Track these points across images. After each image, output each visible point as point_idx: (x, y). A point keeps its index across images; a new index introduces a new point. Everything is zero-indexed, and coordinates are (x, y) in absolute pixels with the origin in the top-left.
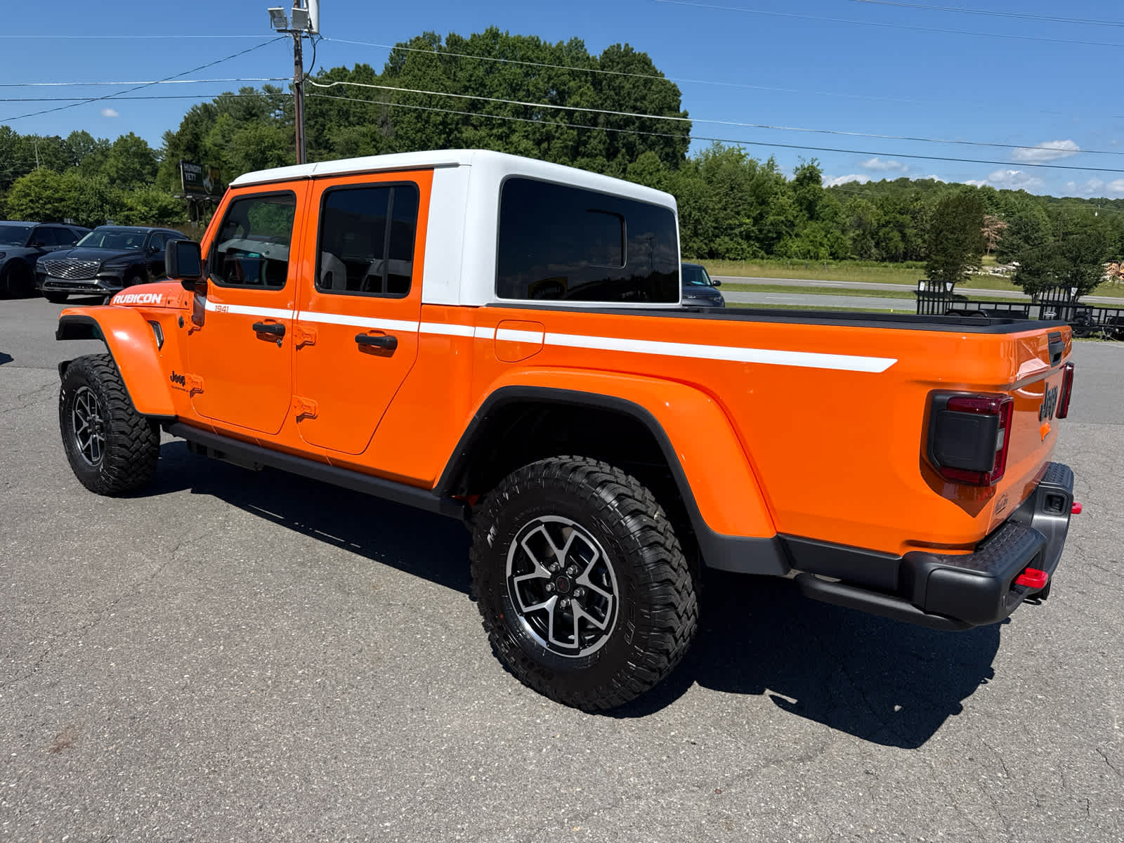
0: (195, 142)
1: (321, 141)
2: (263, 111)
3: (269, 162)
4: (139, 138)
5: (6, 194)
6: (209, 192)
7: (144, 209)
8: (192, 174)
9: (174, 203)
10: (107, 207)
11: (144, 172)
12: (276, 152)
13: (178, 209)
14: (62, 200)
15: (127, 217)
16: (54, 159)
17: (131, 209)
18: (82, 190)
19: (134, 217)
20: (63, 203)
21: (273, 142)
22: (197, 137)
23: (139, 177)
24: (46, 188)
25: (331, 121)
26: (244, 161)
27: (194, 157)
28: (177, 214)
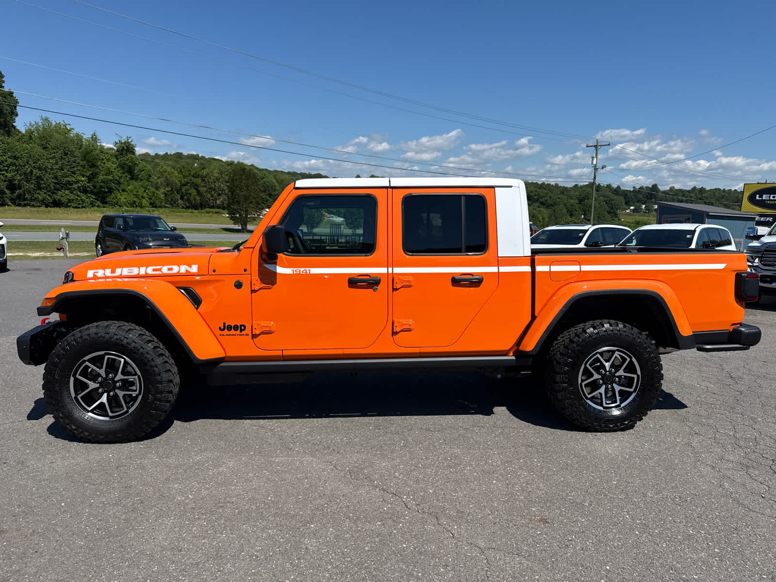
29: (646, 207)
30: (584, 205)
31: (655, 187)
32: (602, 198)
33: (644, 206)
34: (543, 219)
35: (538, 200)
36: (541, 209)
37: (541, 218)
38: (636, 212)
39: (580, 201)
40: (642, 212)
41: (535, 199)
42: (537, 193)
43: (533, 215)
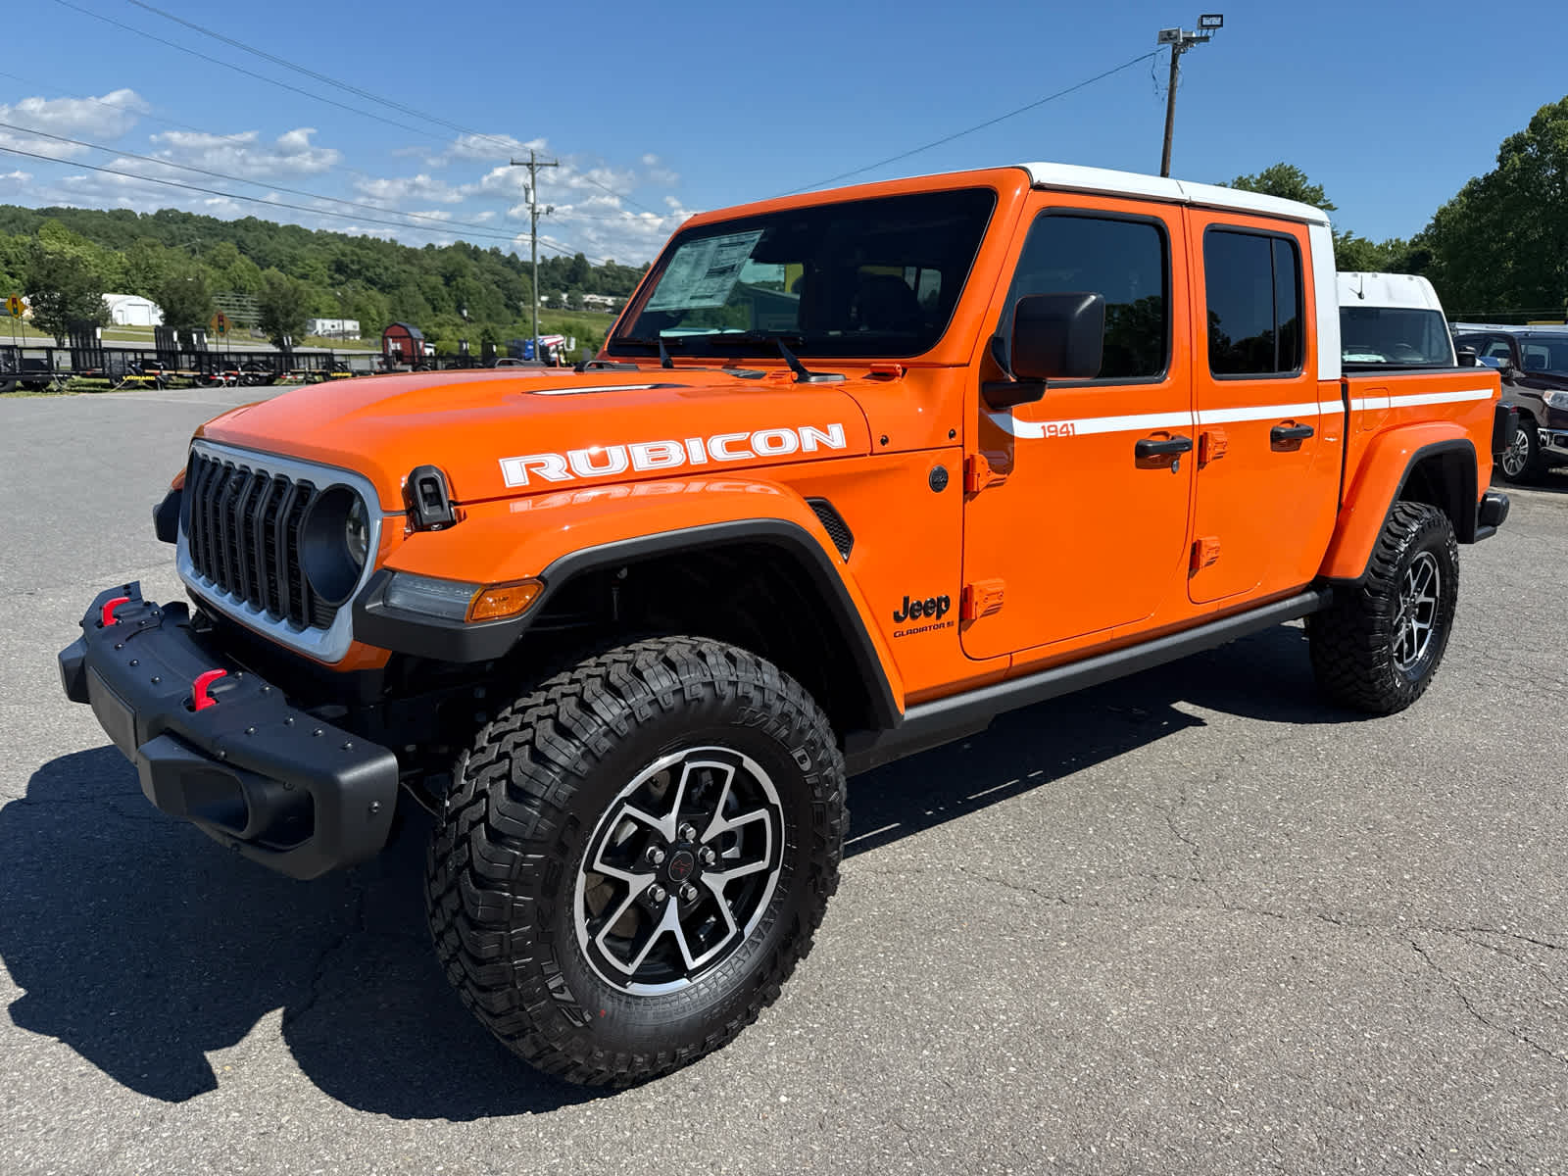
29: (569, 297)
30: (458, 288)
31: (580, 258)
32: (488, 276)
33: (565, 296)
34: (380, 314)
35: (359, 273)
36: (370, 292)
37: (373, 312)
38: (553, 308)
39: (448, 280)
40: (563, 309)
41: (352, 270)
42: (355, 258)
43: (356, 306)
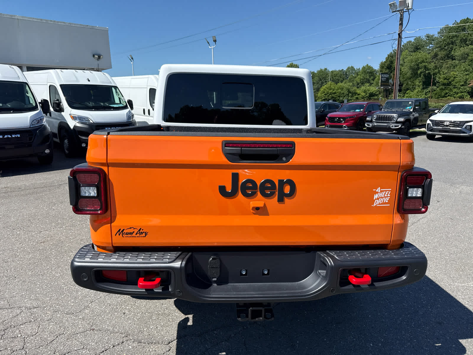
0: (391, 64)
1: (450, 56)
2: (423, 46)
3: (420, 69)
4: (370, 66)
5: (318, 93)
6: (391, 85)
7: (363, 94)
8: (385, 78)
9: (376, 91)
10: (350, 95)
11: (370, 79)
12: (424, 64)
13: (378, 93)
14: (335, 93)
15: (357, 98)
16: (340, 78)
17: (359, 95)
18: (342, 89)
19: (359, 98)
20: (335, 94)
21: (423, 60)
22: (392, 62)
23: (368, 81)
24: (330, 89)
25: (457, 45)
26: (409, 70)
27: (389, 71)
28: (377, 95)
